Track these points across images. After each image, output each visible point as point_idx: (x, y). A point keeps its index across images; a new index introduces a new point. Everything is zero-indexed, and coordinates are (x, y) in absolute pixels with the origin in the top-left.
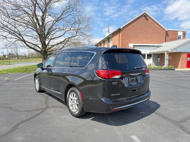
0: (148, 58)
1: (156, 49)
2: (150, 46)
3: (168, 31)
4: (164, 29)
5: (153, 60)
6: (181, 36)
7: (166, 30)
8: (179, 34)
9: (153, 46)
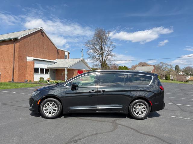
0: (46, 73)
1: (52, 64)
2: (48, 61)
3: (59, 50)
4: (56, 47)
5: (50, 75)
6: (67, 55)
7: (58, 49)
8: (65, 54)
9: (50, 62)
